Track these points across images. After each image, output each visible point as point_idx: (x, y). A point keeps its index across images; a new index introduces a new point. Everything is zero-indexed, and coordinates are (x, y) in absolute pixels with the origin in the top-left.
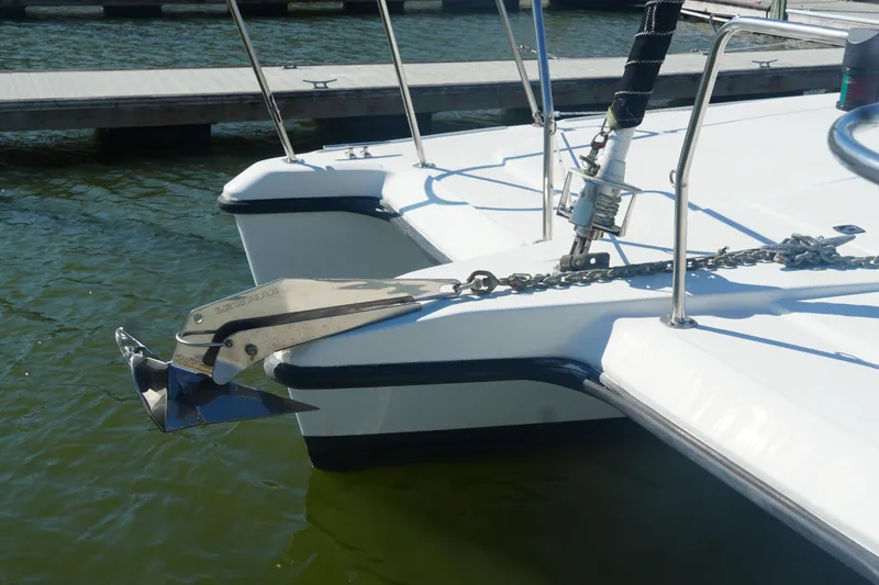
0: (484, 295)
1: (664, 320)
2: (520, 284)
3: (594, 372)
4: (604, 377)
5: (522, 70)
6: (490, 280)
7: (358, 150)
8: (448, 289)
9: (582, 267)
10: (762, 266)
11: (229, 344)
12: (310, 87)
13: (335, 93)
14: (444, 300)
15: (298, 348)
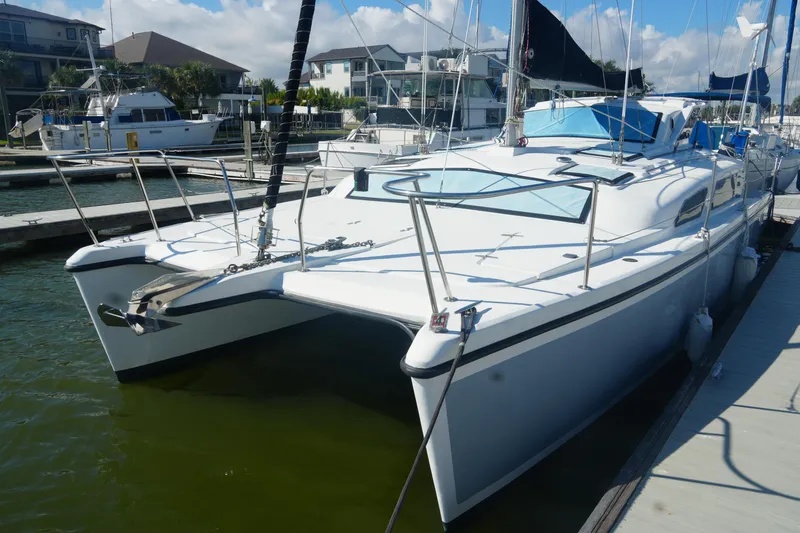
0: (235, 272)
1: (300, 270)
2: (246, 267)
3: (282, 292)
4: (285, 292)
5: (185, 201)
6: (236, 267)
7: (126, 238)
8: (222, 272)
9: (263, 259)
10: (320, 252)
11: (151, 302)
12: (27, 224)
13: (42, 226)
14: (221, 277)
15: (174, 301)
